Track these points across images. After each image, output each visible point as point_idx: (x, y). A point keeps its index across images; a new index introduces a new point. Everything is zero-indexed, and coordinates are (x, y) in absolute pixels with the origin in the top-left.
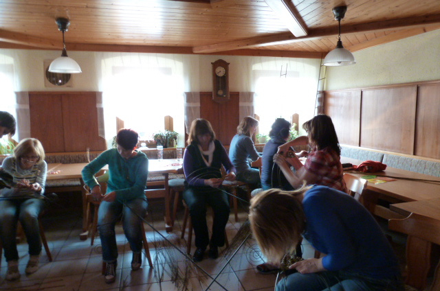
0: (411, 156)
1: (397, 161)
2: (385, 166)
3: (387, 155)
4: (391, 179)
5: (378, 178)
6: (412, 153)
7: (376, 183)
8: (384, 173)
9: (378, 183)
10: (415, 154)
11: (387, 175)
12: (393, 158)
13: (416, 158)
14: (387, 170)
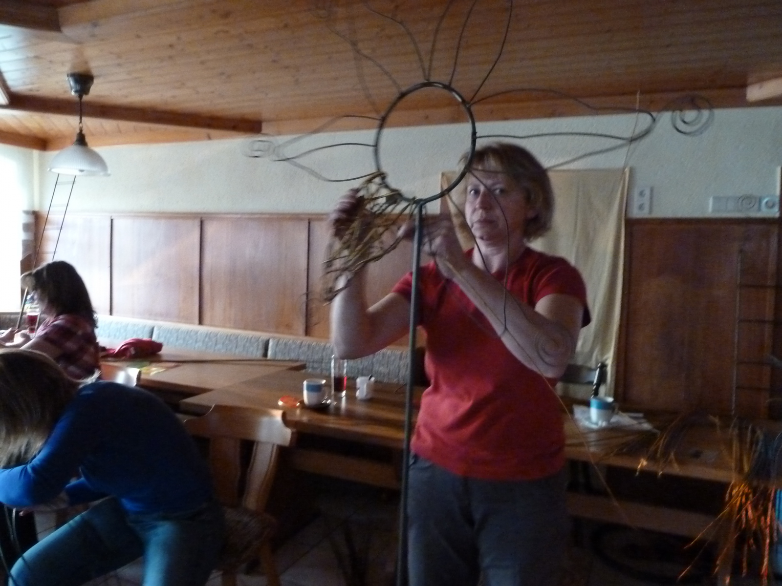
0: (196, 327)
1: (175, 335)
2: (159, 346)
3: (160, 328)
4: (173, 364)
5: (154, 365)
6: (197, 321)
7: (152, 374)
8: (160, 356)
9: (154, 372)
10: (201, 322)
11: (165, 358)
12: (170, 331)
13: (203, 329)
14: (164, 352)
